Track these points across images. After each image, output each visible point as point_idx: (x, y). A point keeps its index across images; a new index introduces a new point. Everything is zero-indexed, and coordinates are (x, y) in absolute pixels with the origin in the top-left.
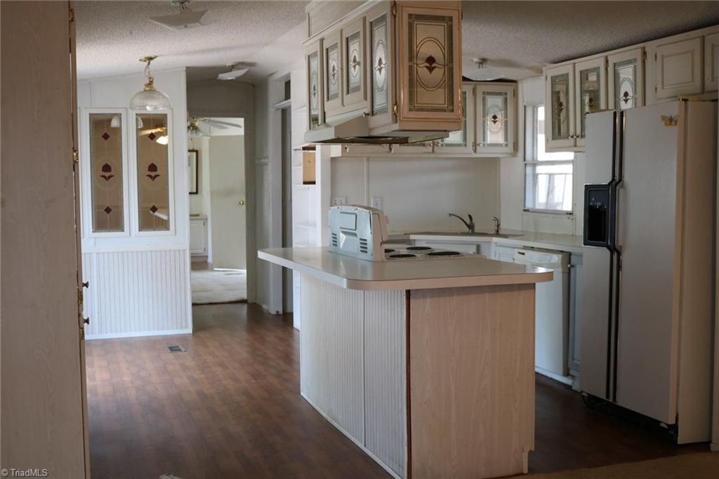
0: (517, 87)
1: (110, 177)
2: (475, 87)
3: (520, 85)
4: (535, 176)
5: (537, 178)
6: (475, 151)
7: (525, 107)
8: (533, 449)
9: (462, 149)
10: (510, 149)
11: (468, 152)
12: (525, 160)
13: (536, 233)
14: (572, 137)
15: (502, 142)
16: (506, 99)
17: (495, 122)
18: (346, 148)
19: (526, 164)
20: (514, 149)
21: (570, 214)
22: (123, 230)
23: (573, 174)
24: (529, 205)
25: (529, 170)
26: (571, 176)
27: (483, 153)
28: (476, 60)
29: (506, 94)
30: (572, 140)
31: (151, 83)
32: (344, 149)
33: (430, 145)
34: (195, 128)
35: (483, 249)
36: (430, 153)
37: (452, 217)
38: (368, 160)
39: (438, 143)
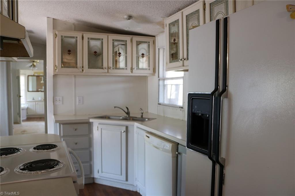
0: (155, 39)
2: (132, 38)
3: (156, 38)
4: (164, 86)
5: (165, 87)
6: (132, 72)
7: (159, 49)
9: (125, 71)
10: (151, 71)
11: (128, 72)
12: (159, 77)
13: (164, 116)
14: (181, 60)
15: (147, 68)
16: (149, 45)
17: (143, 57)
18: (56, 69)
19: (159, 80)
20: (154, 72)
21: (181, 108)
23: (183, 85)
24: (161, 101)
25: (161, 82)
26: (182, 86)
27: (136, 73)
28: (126, 17)
29: (149, 42)
30: (181, 62)
32: (55, 70)
33: (106, 69)
34: (34, 66)
35: (130, 129)
36: (106, 73)
37: (116, 108)
38: (75, 76)
39: (110, 67)
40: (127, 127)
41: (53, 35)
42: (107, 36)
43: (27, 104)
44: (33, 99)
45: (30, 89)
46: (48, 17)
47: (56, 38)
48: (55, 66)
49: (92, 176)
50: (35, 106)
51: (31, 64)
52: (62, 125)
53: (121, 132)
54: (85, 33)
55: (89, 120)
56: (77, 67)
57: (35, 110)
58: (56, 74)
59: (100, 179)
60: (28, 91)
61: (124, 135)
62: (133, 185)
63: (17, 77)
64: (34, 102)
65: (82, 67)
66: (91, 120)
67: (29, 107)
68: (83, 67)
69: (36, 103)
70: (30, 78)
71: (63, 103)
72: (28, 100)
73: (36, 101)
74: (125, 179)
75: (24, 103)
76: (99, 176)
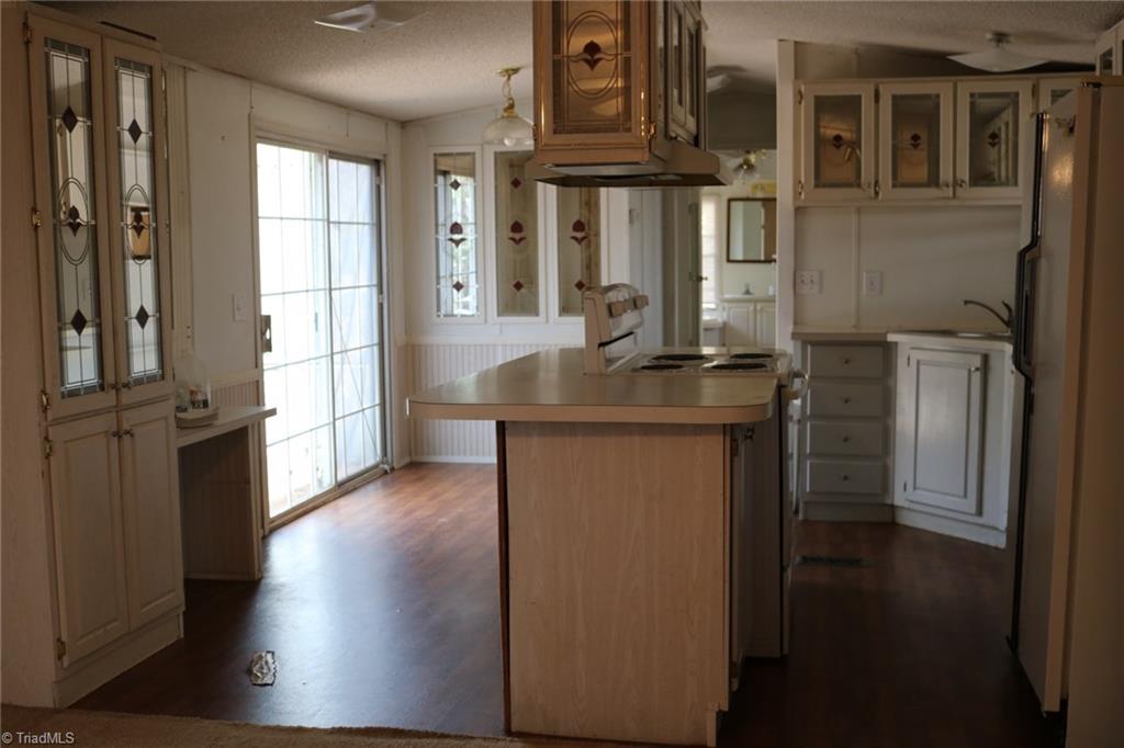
1: (521, 239)
2: (1038, 83)
8: (725, 708)
9: (1009, 191)
18: (800, 194)
22: (537, 314)
28: (988, 36)
31: (512, 106)
32: (797, 194)
33: (947, 186)
34: (751, 167)
35: (993, 362)
36: (949, 198)
37: (970, 306)
38: (859, 211)
39: (963, 181)
40: (986, 358)
41: (795, 96)
42: (951, 84)
43: (724, 309)
44: (748, 292)
45: (738, 254)
46: (781, 40)
47: (800, 103)
48: (797, 182)
49: (889, 502)
50: (751, 315)
51: (740, 160)
52: (809, 347)
53: (970, 370)
54: (882, 83)
55: (886, 337)
56: (859, 186)
57: (751, 334)
58: (802, 204)
59: (909, 509)
60: (729, 261)
61: (977, 377)
62: (997, 529)
63: (690, 206)
64: (748, 304)
65: (873, 182)
66: (891, 338)
67: (732, 322)
68: (876, 183)
69: (759, 307)
70: (738, 207)
71: (821, 291)
72: (727, 296)
73: (756, 301)
74: (973, 510)
75: (713, 306)
76: (907, 500)
